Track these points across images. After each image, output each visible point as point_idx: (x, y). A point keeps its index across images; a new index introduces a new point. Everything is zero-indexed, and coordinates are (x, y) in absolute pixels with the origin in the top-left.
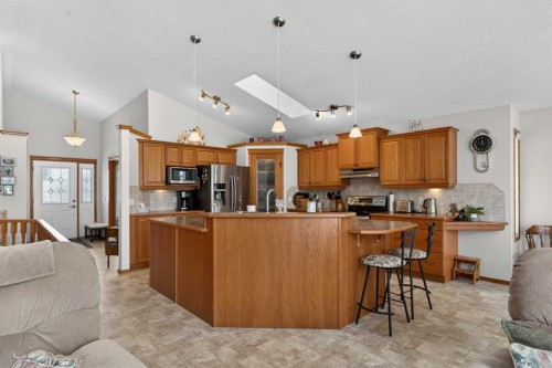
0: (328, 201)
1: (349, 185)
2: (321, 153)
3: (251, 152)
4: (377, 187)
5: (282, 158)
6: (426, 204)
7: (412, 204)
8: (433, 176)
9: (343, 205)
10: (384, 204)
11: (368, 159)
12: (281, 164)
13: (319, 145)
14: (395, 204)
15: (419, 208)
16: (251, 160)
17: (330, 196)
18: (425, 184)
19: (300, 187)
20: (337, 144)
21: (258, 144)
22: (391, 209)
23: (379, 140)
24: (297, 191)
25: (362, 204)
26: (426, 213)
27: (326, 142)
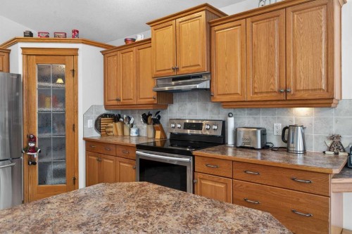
0: (145, 126)
1: (171, 102)
2: (131, 56)
3: (27, 53)
4: (210, 106)
5: (76, 63)
6: (287, 133)
7: (264, 134)
8: (301, 86)
9: (163, 133)
10: (219, 133)
11: (193, 58)
12: (74, 72)
13: (131, 43)
14: (236, 132)
15: (275, 140)
16: (27, 65)
17: (145, 118)
18: (287, 100)
19: (106, 107)
20: (150, 39)
21: (37, 41)
22: (230, 141)
23: (210, 26)
24: (104, 111)
25: (189, 132)
26: (286, 149)
27: (139, 38)
